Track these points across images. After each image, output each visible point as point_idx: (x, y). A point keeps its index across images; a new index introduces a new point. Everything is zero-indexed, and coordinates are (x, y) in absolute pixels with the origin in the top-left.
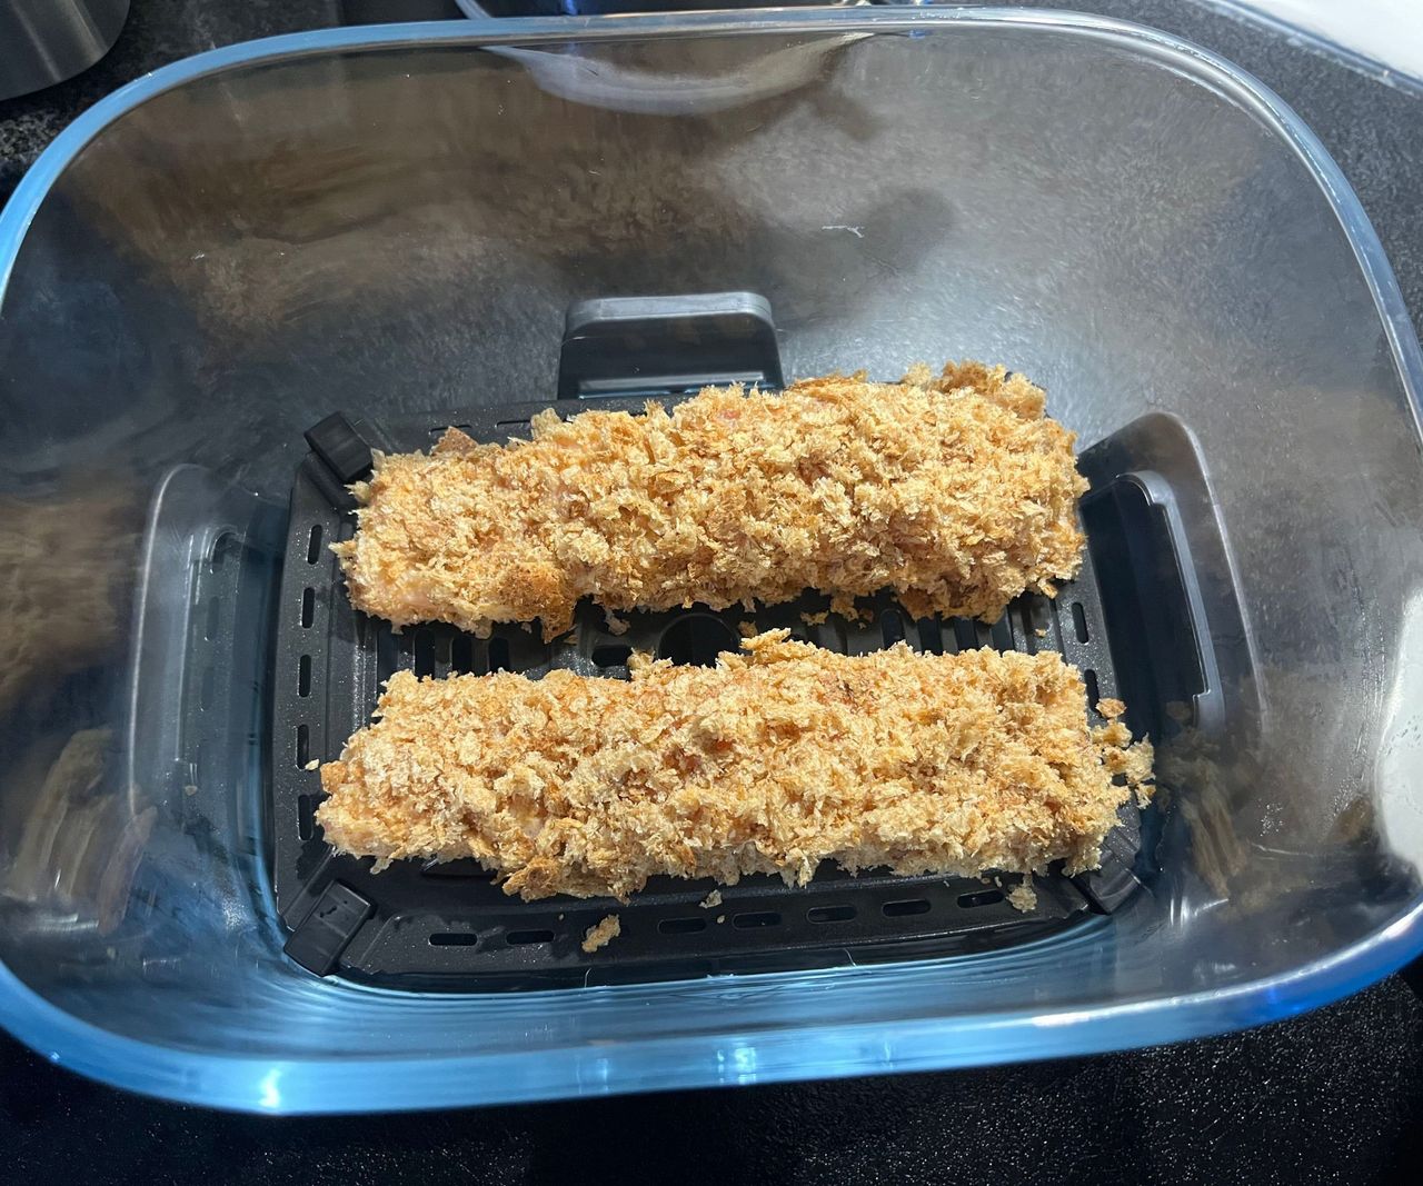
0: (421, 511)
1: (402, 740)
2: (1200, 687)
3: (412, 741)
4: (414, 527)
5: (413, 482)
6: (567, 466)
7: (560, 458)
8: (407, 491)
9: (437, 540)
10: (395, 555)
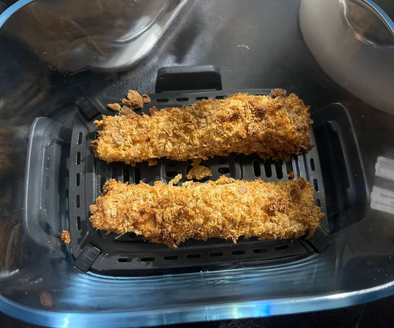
0: (116, 132)
1: (114, 201)
2: (348, 186)
3: (117, 202)
4: (114, 137)
5: (114, 123)
6: (160, 122)
7: (157, 120)
8: (113, 126)
9: (121, 142)
10: (109, 145)
